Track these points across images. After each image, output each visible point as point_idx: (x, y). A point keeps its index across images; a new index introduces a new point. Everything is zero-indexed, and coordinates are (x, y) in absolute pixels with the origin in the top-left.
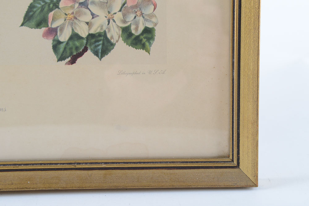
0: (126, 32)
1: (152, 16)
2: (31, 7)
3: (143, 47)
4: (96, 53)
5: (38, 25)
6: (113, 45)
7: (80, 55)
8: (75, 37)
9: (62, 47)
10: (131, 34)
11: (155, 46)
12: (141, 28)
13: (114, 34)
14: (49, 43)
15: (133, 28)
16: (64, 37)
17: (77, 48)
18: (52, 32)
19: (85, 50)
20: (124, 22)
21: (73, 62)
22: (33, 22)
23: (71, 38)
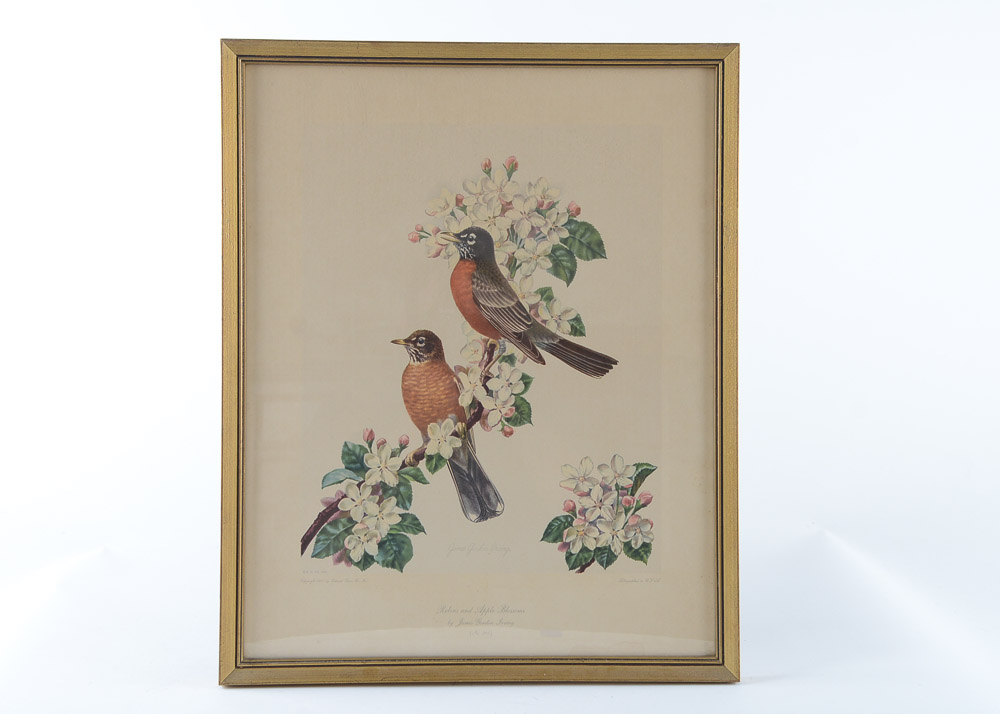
0: (628, 547)
1: (649, 533)
2: (550, 525)
3: (642, 559)
4: (601, 564)
5: (555, 541)
6: (616, 557)
7: (589, 565)
8: (584, 549)
9: (574, 558)
10: (631, 548)
11: (651, 558)
12: (640, 543)
13: (617, 548)
14: (563, 554)
15: (633, 542)
16: (575, 550)
17: (586, 559)
18: (566, 545)
19: (593, 561)
20: (626, 538)
21: (582, 570)
22: (551, 538)
23: (581, 551)
